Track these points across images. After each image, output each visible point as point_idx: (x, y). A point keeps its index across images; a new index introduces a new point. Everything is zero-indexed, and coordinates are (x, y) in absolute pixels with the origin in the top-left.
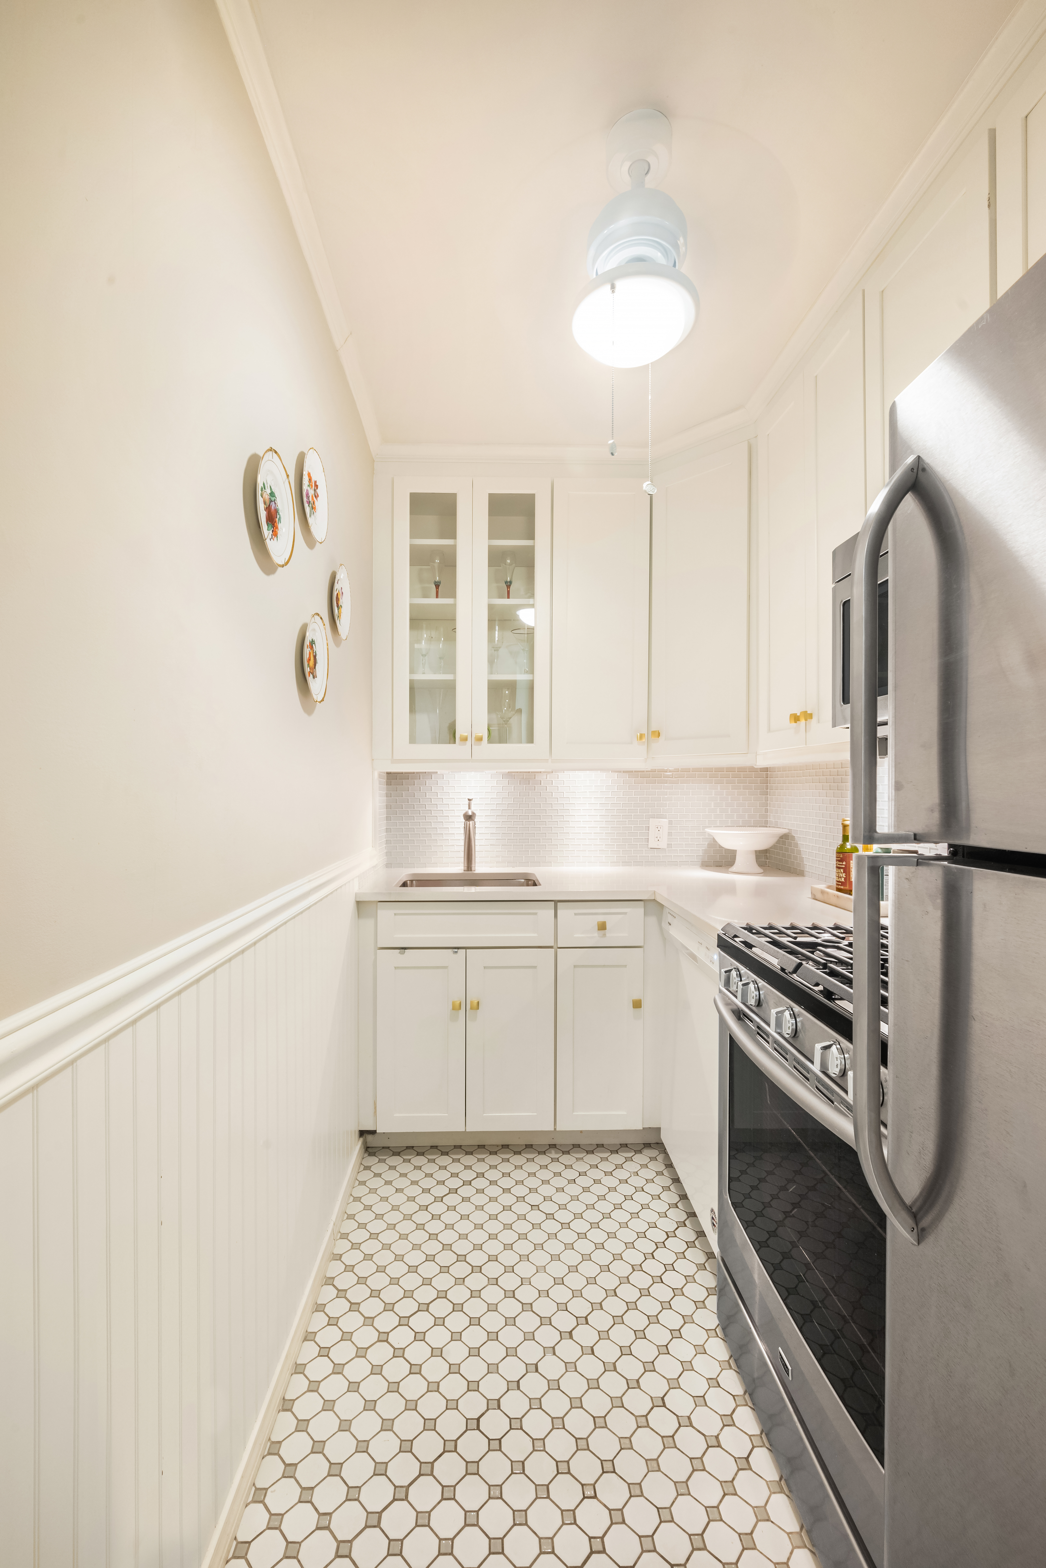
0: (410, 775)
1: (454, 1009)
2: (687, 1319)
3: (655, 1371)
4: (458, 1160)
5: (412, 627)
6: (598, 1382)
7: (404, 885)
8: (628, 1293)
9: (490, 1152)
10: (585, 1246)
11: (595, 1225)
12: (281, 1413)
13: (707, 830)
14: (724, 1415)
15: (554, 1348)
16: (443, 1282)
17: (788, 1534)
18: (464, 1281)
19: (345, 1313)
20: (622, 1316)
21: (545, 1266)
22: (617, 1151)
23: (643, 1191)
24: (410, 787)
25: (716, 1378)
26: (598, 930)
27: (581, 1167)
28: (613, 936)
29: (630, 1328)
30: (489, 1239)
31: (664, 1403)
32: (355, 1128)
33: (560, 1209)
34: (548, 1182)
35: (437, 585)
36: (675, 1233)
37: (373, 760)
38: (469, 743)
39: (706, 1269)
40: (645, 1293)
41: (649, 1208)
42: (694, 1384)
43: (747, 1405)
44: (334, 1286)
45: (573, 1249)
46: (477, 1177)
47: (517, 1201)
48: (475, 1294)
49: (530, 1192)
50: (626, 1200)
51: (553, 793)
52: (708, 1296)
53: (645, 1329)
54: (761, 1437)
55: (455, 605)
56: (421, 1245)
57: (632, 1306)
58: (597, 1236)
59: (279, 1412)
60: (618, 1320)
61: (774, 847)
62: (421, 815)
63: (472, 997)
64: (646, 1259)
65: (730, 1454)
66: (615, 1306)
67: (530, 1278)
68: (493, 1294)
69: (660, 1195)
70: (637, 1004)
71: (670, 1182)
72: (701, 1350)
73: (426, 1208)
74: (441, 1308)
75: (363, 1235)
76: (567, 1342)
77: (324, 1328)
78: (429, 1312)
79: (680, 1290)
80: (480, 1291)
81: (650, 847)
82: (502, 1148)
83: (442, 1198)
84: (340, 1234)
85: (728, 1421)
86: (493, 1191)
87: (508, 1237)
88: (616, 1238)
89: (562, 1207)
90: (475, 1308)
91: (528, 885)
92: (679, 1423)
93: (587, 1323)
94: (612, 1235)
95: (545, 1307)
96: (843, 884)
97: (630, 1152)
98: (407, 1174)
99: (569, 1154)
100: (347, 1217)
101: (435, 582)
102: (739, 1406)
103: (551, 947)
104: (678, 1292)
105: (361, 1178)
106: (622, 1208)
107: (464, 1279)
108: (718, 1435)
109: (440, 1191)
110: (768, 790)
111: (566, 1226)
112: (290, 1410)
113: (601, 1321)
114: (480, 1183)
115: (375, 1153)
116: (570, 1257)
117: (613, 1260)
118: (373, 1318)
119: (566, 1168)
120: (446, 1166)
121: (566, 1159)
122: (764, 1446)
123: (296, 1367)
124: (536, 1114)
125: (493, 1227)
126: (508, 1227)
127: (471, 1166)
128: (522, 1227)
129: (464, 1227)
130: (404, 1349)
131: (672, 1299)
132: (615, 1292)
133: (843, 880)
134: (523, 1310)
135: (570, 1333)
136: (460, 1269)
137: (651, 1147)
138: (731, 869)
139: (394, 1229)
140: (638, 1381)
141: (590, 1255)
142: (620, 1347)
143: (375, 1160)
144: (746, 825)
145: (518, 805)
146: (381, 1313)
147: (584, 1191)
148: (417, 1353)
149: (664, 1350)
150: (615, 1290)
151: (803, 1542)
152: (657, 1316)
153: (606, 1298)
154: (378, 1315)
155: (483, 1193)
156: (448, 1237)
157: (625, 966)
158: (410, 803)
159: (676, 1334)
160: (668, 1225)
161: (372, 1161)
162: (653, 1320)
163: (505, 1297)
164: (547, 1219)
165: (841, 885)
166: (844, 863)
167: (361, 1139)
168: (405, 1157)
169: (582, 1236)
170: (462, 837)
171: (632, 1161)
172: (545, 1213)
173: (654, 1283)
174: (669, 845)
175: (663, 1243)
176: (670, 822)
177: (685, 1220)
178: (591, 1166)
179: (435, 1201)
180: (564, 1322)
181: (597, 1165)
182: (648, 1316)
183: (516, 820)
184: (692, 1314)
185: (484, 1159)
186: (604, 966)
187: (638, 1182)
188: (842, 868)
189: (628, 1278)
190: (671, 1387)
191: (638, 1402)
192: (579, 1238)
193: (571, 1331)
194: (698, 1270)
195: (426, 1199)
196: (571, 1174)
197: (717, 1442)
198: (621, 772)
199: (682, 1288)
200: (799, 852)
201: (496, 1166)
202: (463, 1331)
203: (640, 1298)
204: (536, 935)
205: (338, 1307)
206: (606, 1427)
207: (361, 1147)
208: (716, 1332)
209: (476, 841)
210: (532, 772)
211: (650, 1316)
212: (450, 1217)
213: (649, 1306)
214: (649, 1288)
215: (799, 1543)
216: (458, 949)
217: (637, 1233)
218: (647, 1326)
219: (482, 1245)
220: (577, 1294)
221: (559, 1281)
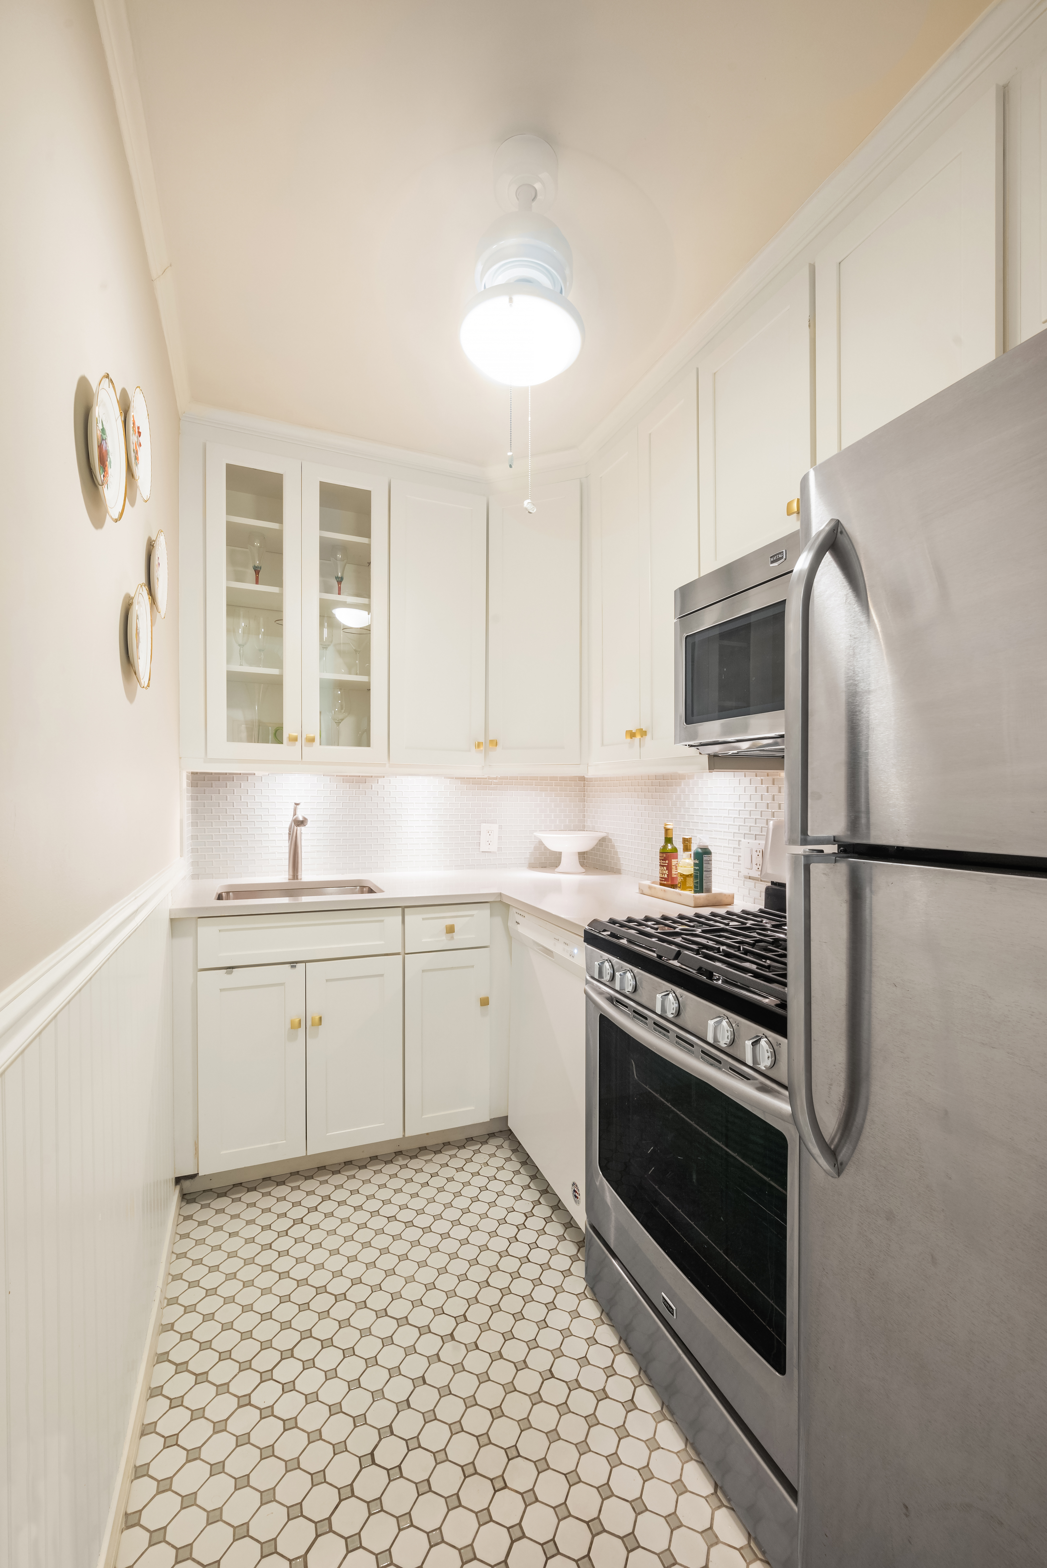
0: (221, 776)
1: (292, 1028)
2: (558, 1290)
3: (538, 1346)
4: (298, 1188)
5: (229, 614)
6: (488, 1374)
7: (220, 897)
8: (500, 1280)
9: (333, 1172)
10: (449, 1246)
11: (456, 1223)
12: (126, 1532)
13: (535, 834)
14: (606, 1368)
15: (437, 1354)
16: (304, 1321)
17: (676, 1453)
18: (329, 1314)
19: (191, 1389)
20: (498, 1304)
21: (413, 1276)
22: (464, 1146)
23: (496, 1179)
24: (221, 790)
25: (593, 1337)
26: (447, 933)
27: (432, 1168)
28: (461, 938)
29: (508, 1313)
30: (349, 1262)
31: (552, 1374)
32: (172, 1176)
33: (418, 1214)
34: (400, 1190)
35: (257, 570)
36: (532, 1213)
37: (180, 758)
38: (298, 743)
39: (566, 1239)
40: (515, 1275)
41: (505, 1194)
42: (575, 1347)
43: (623, 1352)
44: (170, 1361)
45: (439, 1251)
46: (323, 1201)
47: (372, 1217)
48: (344, 1324)
49: (384, 1204)
50: (481, 1191)
51: (385, 798)
52: (572, 1264)
53: (522, 1310)
54: (640, 1377)
55: (280, 595)
56: (271, 1288)
57: (505, 1292)
58: (460, 1232)
59: (122, 1532)
60: (495, 1308)
61: (593, 849)
62: (235, 820)
63: (314, 1012)
64: (510, 1243)
65: (617, 1401)
66: (490, 1296)
67: (400, 1292)
68: (363, 1318)
69: (512, 1180)
70: (485, 1002)
71: (519, 1165)
72: (575, 1314)
73: (270, 1246)
74: (308, 1349)
75: (196, 1294)
76: (449, 1345)
77: (165, 1413)
78: (295, 1358)
79: (546, 1265)
80: (349, 1319)
81: (481, 850)
82: (345, 1165)
83: (287, 1231)
84: (166, 1301)
85: (610, 1371)
86: (344, 1212)
87: (369, 1255)
88: (479, 1230)
89: (420, 1212)
90: (348, 1337)
91: (362, 892)
92: (569, 1388)
93: (466, 1320)
94: (474, 1229)
95: (421, 1316)
96: (666, 879)
97: (477, 1144)
98: (239, 1215)
99: (417, 1158)
100: (172, 1279)
101: (255, 566)
102: (617, 1355)
103: (398, 954)
104: (545, 1267)
105: (183, 1230)
106: (479, 1200)
107: (328, 1311)
108: (604, 1387)
109: (282, 1225)
110: (586, 798)
111: (427, 1230)
112: (138, 1524)
113: (478, 1314)
114: (327, 1207)
115: (195, 1199)
116: (437, 1260)
117: (480, 1252)
118: (228, 1384)
119: (416, 1173)
120: (285, 1197)
121: (415, 1164)
122: (643, 1383)
123: (136, 1471)
124: (383, 1124)
125: (350, 1249)
126: (367, 1245)
127: (314, 1191)
128: (382, 1241)
129: (317, 1256)
130: (272, 1407)
131: (541, 1275)
132: (488, 1283)
133: (666, 876)
134: (399, 1326)
135: (452, 1335)
136: (322, 1302)
137: (495, 1136)
138: (557, 870)
139: (235, 1278)
140: (524, 1361)
141: (456, 1252)
142: (502, 1334)
143: (195, 1207)
144: (567, 829)
145: (348, 810)
146: (236, 1375)
147: (439, 1192)
148: (288, 1406)
149: (543, 1324)
150: (487, 1281)
151: (689, 1455)
152: (530, 1294)
153: (480, 1290)
154: (233, 1378)
155: (333, 1216)
156: (301, 1271)
157: (473, 966)
158: (221, 807)
159: (551, 1306)
160: (524, 1206)
161: (193, 1208)
162: (528, 1299)
163: (377, 1318)
164: (406, 1227)
165: (664, 881)
166: (667, 862)
167: (178, 1187)
168: (234, 1197)
169: (445, 1236)
170: (287, 844)
171: (480, 1152)
172: (403, 1222)
173: (522, 1264)
174: (499, 849)
175: (524, 1224)
176: (500, 827)
177: (539, 1198)
178: (442, 1166)
179: (279, 1237)
180: (443, 1325)
181: (447, 1163)
182: (523, 1297)
183: (345, 826)
184: (562, 1284)
185: (327, 1180)
186: (452, 968)
187: (489, 1171)
188: (665, 866)
189: (497, 1265)
190: (556, 1357)
191: (528, 1381)
192: (442, 1239)
193: (452, 1333)
194: (559, 1242)
195: (267, 1237)
196: (422, 1178)
197: (605, 1394)
198: (453, 778)
199: (548, 1262)
200: (616, 853)
201: (342, 1185)
202: (337, 1366)
203: (512, 1282)
204: (382, 942)
205: (179, 1385)
206: (503, 1415)
207: (178, 1196)
208: (585, 1294)
209: (302, 847)
210: (362, 776)
211: (524, 1296)
212: (300, 1250)
213: (521, 1287)
214: (518, 1270)
215: (687, 1458)
216: (296, 963)
217: (497, 1220)
218: (524, 1306)
219: (341, 1270)
220: (451, 1294)
221: (431, 1287)
